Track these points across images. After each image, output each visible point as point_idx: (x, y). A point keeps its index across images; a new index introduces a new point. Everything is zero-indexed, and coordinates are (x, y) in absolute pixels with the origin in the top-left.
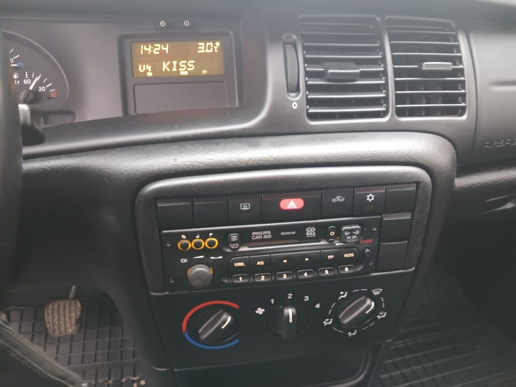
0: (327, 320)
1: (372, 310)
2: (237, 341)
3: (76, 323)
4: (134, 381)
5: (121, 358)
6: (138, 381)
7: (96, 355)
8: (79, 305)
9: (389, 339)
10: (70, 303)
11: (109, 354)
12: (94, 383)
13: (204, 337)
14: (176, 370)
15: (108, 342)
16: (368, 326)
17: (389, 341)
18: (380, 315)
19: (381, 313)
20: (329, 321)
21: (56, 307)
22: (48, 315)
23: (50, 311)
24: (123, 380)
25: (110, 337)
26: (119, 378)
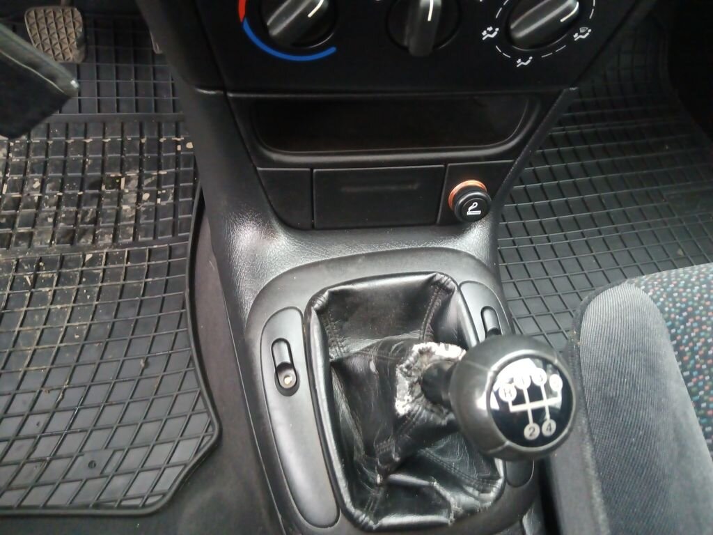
0: (490, 29)
1: (572, 16)
2: (332, 50)
3: (79, 46)
4: (177, 143)
5: (156, 110)
6: (184, 143)
7: (118, 101)
8: (77, 14)
9: (574, 87)
10: (63, 11)
11: (137, 101)
12: (120, 139)
13: (275, 32)
14: (231, 95)
15: (134, 84)
16: (554, 51)
17: (573, 89)
18: (580, 34)
19: (582, 30)
20: (491, 33)
21: (41, 15)
22: (31, 26)
23: (32, 21)
24: (162, 140)
25: (136, 78)
26: (156, 136)
